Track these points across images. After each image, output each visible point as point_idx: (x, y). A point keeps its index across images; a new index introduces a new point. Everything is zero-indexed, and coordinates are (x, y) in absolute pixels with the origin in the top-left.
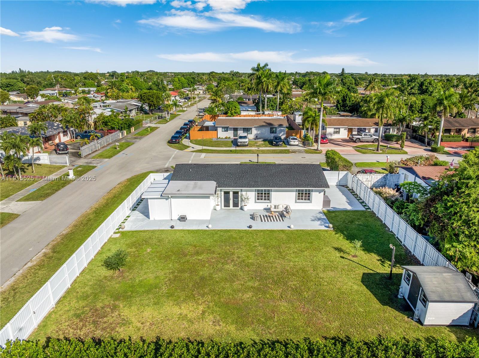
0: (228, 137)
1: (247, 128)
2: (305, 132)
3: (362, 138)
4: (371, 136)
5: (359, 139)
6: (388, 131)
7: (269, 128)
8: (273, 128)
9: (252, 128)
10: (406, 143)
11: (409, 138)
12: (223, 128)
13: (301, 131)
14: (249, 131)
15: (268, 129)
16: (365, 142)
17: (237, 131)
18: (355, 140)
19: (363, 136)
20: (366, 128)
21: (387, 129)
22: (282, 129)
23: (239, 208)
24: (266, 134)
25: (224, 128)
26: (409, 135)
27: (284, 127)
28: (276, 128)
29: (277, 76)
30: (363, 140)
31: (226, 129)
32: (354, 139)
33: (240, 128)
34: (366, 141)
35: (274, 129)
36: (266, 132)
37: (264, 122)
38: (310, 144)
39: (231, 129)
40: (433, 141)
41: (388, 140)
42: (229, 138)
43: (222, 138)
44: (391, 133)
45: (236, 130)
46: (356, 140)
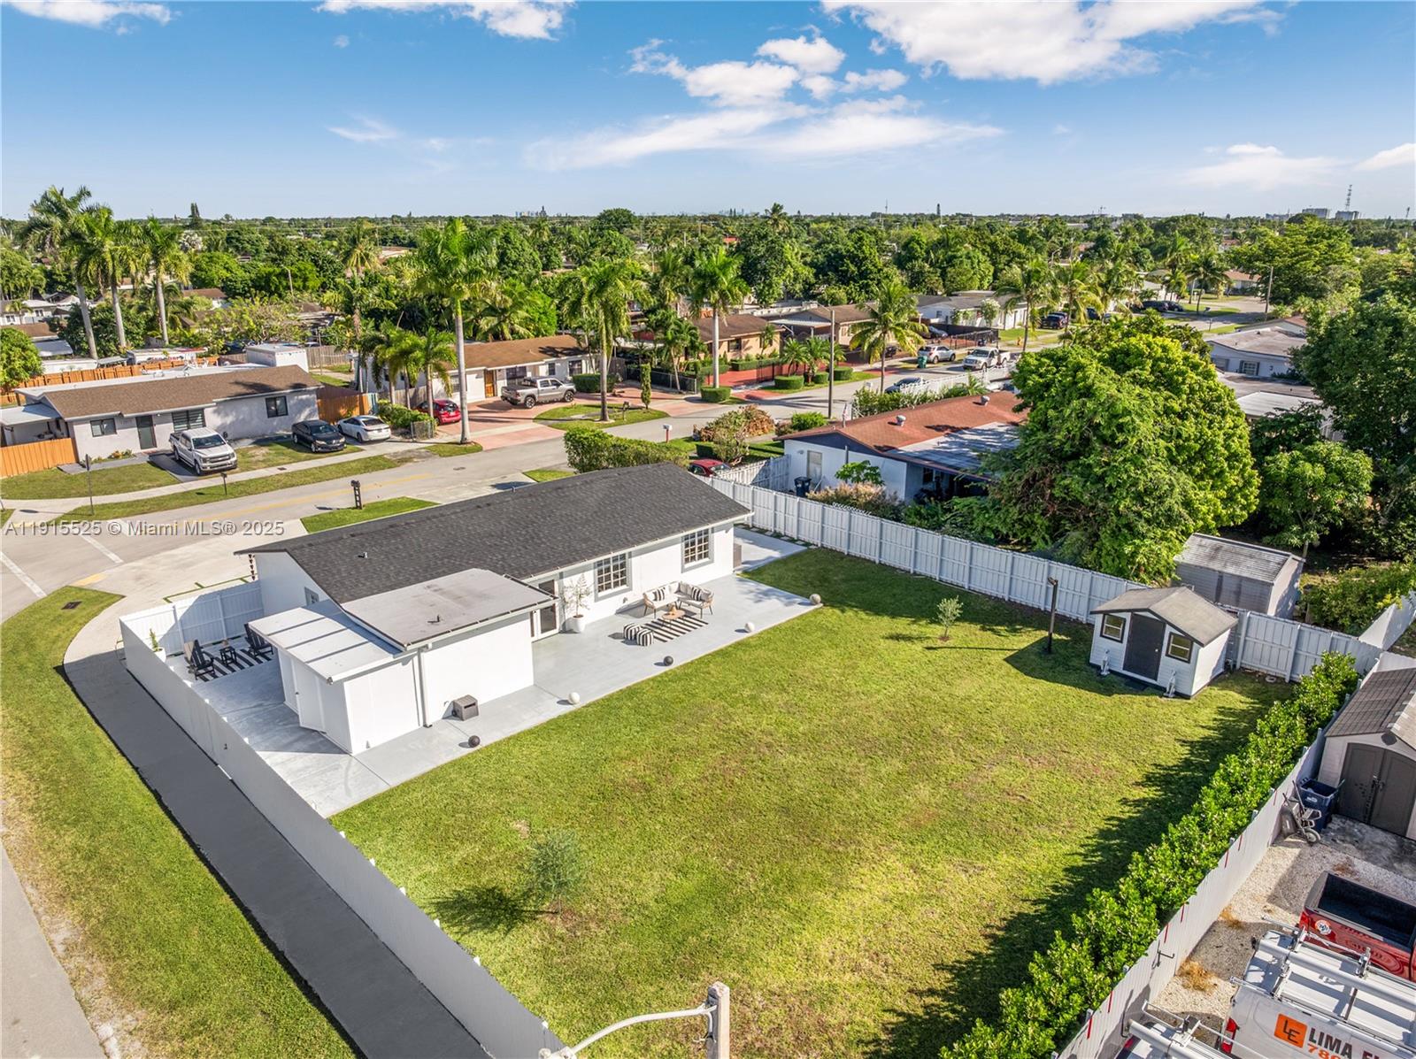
0: (122, 450)
1: (187, 411)
2: (373, 399)
3: (539, 392)
4: (558, 385)
5: (532, 396)
6: (576, 367)
7: (264, 399)
8: (275, 399)
9: (202, 409)
10: (653, 394)
11: (620, 379)
12: (93, 422)
13: (361, 398)
14: (194, 421)
15: (258, 406)
16: (546, 403)
17: (151, 425)
18: (522, 401)
19: (540, 388)
20: (525, 368)
21: (574, 363)
22: (304, 397)
23: (556, 631)
24: (255, 422)
25: (101, 421)
26: (619, 371)
27: (310, 392)
28: (284, 398)
29: (147, 232)
30: (543, 400)
31: (109, 425)
32: (521, 399)
33: (161, 414)
34: (548, 399)
35: (278, 402)
36: (253, 413)
37: (237, 383)
38: (427, 430)
39: (127, 423)
40: (694, 377)
41: (588, 391)
42: (127, 454)
43: (99, 460)
44: (584, 372)
45: (145, 422)
46: (526, 401)
